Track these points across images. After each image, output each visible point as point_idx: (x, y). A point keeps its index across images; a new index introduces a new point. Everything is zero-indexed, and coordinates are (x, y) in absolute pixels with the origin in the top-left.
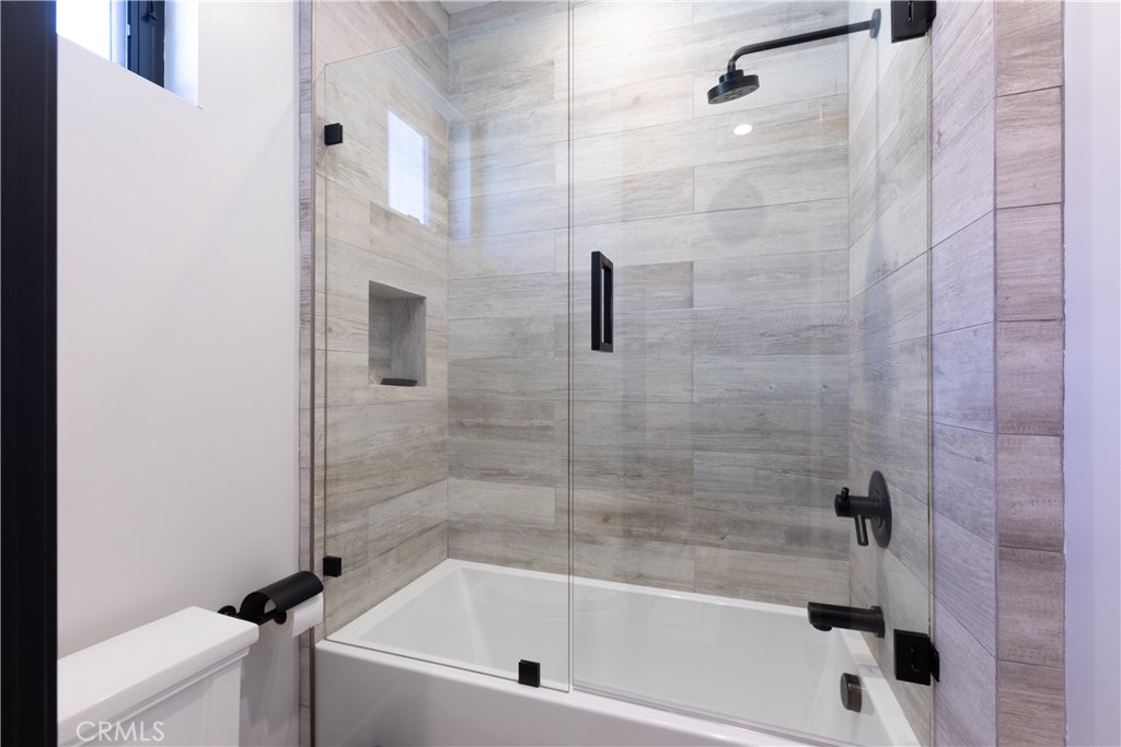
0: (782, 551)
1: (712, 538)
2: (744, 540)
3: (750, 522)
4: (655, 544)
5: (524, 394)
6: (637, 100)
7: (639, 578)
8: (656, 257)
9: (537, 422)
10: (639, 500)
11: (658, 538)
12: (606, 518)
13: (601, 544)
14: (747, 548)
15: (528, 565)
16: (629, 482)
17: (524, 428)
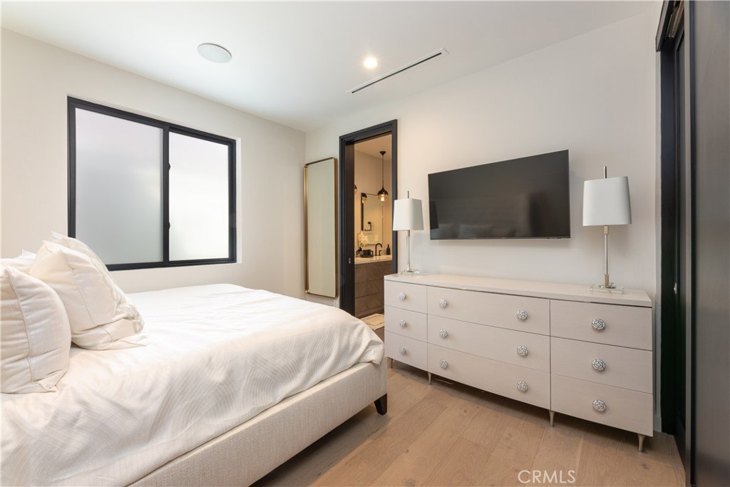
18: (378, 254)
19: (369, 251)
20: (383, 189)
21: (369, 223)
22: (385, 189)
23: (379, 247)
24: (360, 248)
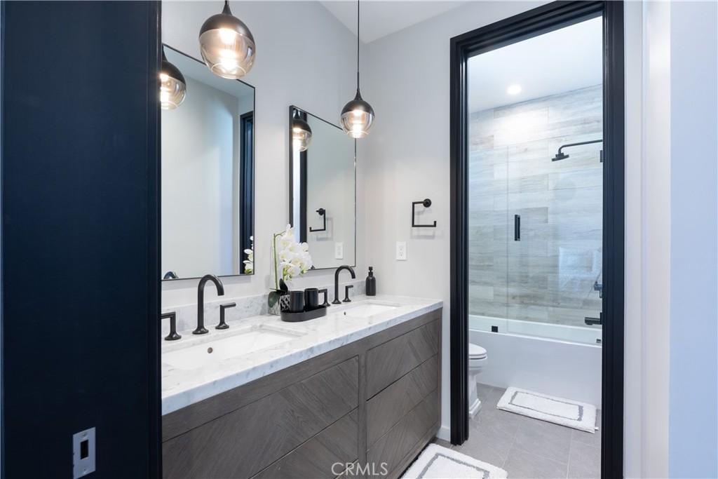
0: (581, 308)
1: (555, 304)
2: (567, 305)
3: (569, 298)
4: (533, 306)
5: (481, 253)
6: (526, 150)
7: (527, 318)
8: (533, 205)
9: (486, 264)
10: (526, 291)
11: (534, 304)
12: (514, 298)
13: (512, 306)
14: (568, 307)
15: (483, 314)
16: (523, 285)
17: (481, 266)
18: (342, 297)
19: (311, 294)
20: (358, 95)
21: (322, 212)
22: (364, 98)
23: (345, 278)
24: (283, 286)
